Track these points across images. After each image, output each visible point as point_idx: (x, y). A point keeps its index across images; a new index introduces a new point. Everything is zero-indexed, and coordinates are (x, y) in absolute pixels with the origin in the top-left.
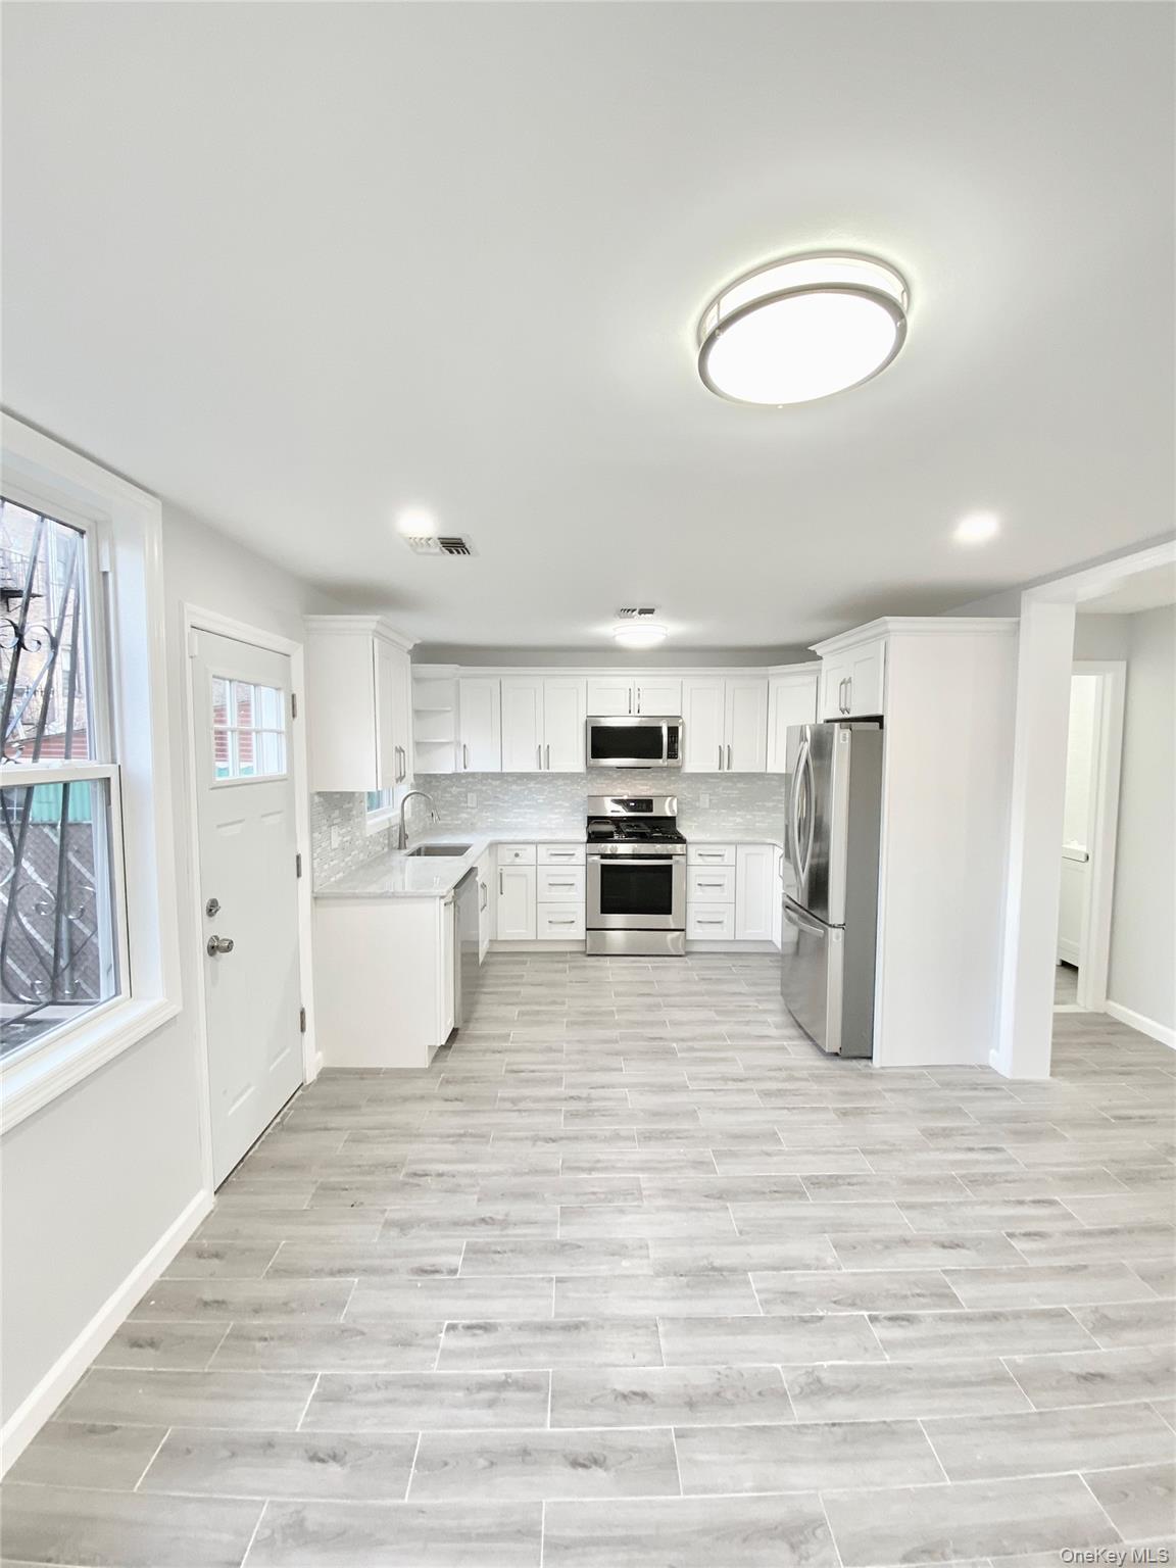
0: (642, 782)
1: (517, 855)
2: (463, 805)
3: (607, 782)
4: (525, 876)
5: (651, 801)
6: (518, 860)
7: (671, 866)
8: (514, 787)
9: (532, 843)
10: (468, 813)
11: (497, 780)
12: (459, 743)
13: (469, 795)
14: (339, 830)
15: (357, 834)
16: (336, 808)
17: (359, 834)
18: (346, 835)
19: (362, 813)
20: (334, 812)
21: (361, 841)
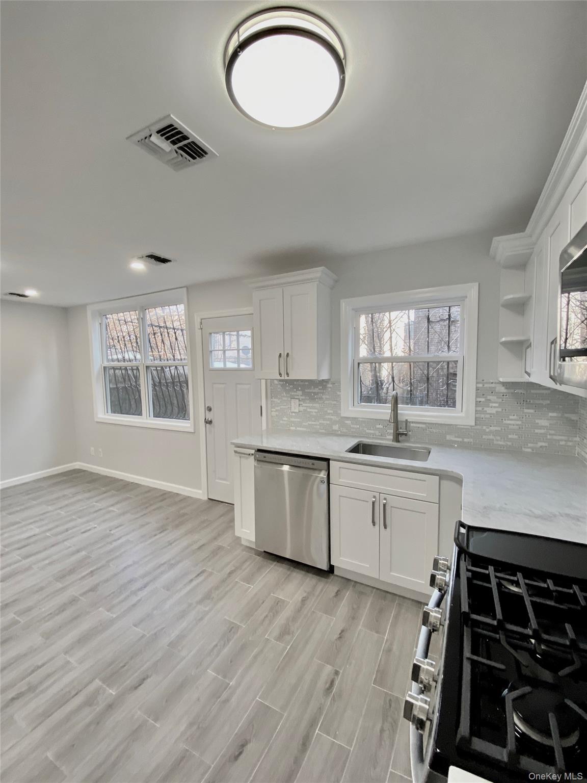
14: (301, 403)
15: (329, 411)
16: (297, 390)
17: (332, 412)
18: (313, 408)
19: (337, 398)
20: (295, 392)
21: (335, 417)
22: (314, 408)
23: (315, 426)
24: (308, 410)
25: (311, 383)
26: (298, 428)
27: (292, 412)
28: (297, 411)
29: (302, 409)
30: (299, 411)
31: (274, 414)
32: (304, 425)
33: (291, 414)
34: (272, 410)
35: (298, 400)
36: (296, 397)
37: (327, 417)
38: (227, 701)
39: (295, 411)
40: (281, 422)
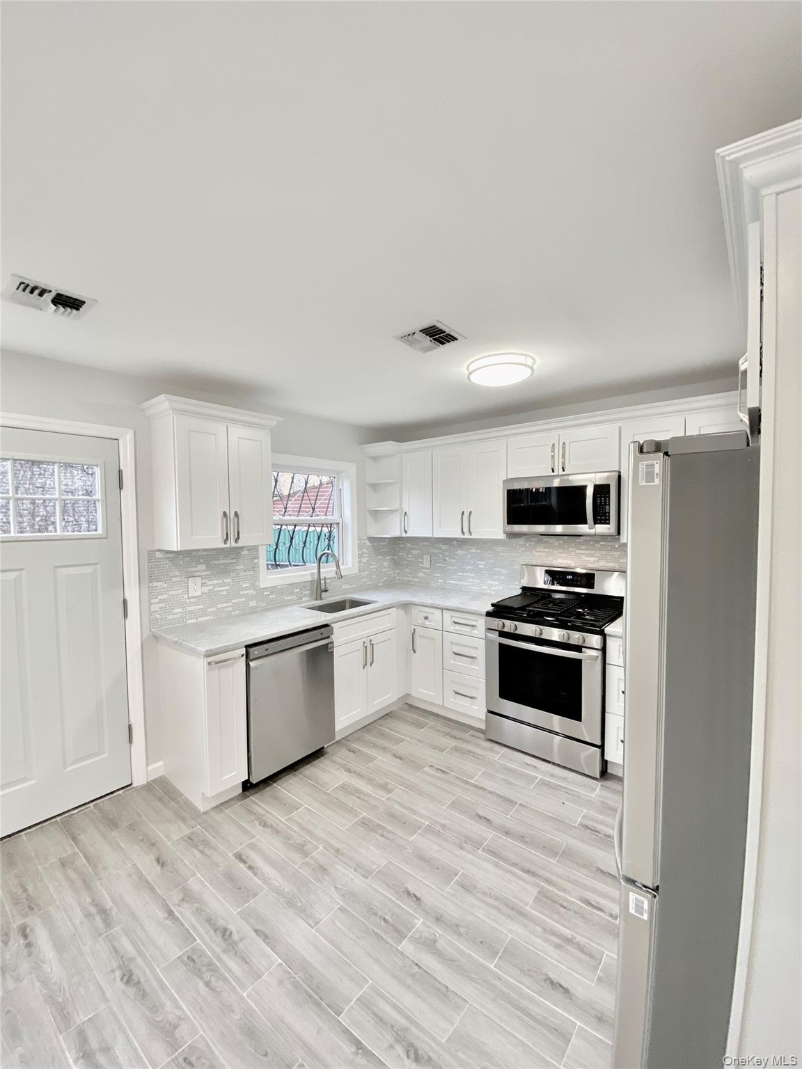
0: (588, 552)
1: (426, 618)
2: (420, 565)
3: (547, 550)
4: (433, 639)
5: (594, 575)
6: (427, 622)
7: (580, 661)
8: (459, 552)
9: (440, 608)
10: (424, 573)
11: (446, 544)
12: (402, 510)
13: (425, 556)
14: (205, 581)
15: (244, 585)
16: (198, 563)
17: (248, 585)
18: (221, 585)
19: (255, 568)
20: (194, 567)
21: (252, 591)
22: (224, 584)
23: (226, 609)
24: (216, 589)
25: (218, 552)
26: (199, 619)
27: (189, 598)
28: (198, 593)
29: (206, 589)
30: (202, 594)
31: (155, 607)
32: (210, 612)
33: (188, 601)
34: (152, 601)
35: (200, 578)
36: (196, 574)
37: (242, 593)
38: (444, 826)
39: (196, 594)
40: (170, 617)
